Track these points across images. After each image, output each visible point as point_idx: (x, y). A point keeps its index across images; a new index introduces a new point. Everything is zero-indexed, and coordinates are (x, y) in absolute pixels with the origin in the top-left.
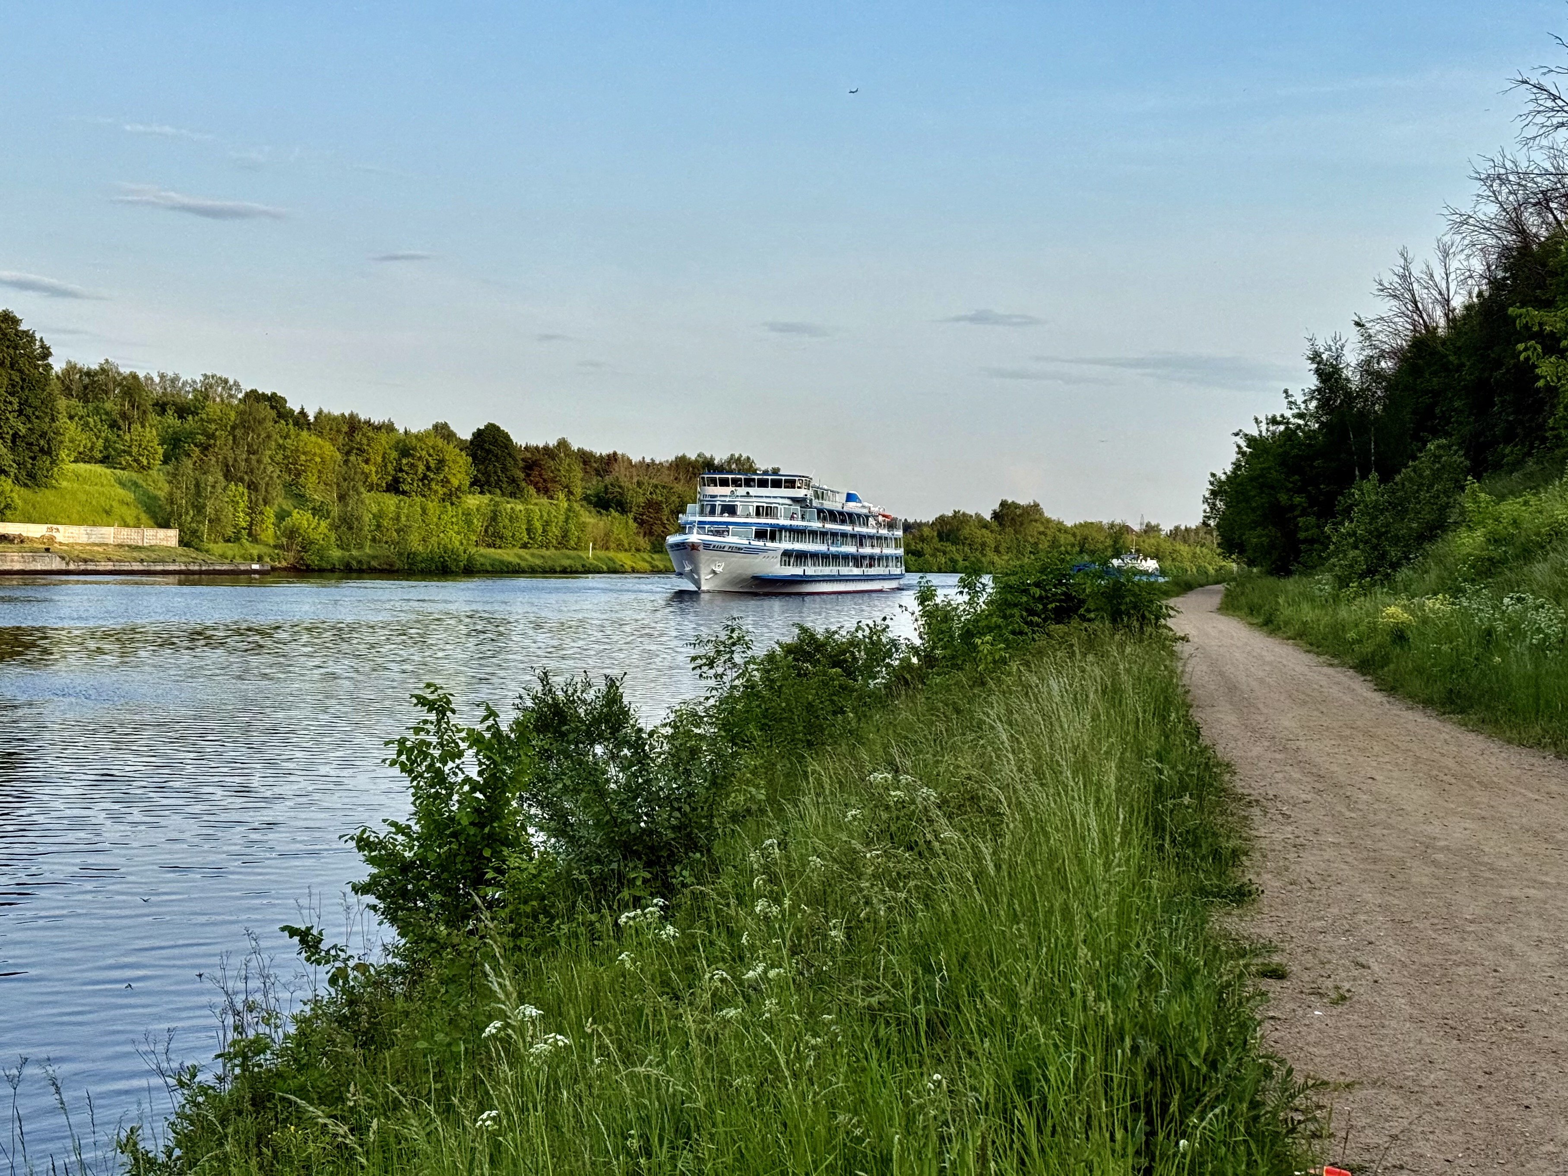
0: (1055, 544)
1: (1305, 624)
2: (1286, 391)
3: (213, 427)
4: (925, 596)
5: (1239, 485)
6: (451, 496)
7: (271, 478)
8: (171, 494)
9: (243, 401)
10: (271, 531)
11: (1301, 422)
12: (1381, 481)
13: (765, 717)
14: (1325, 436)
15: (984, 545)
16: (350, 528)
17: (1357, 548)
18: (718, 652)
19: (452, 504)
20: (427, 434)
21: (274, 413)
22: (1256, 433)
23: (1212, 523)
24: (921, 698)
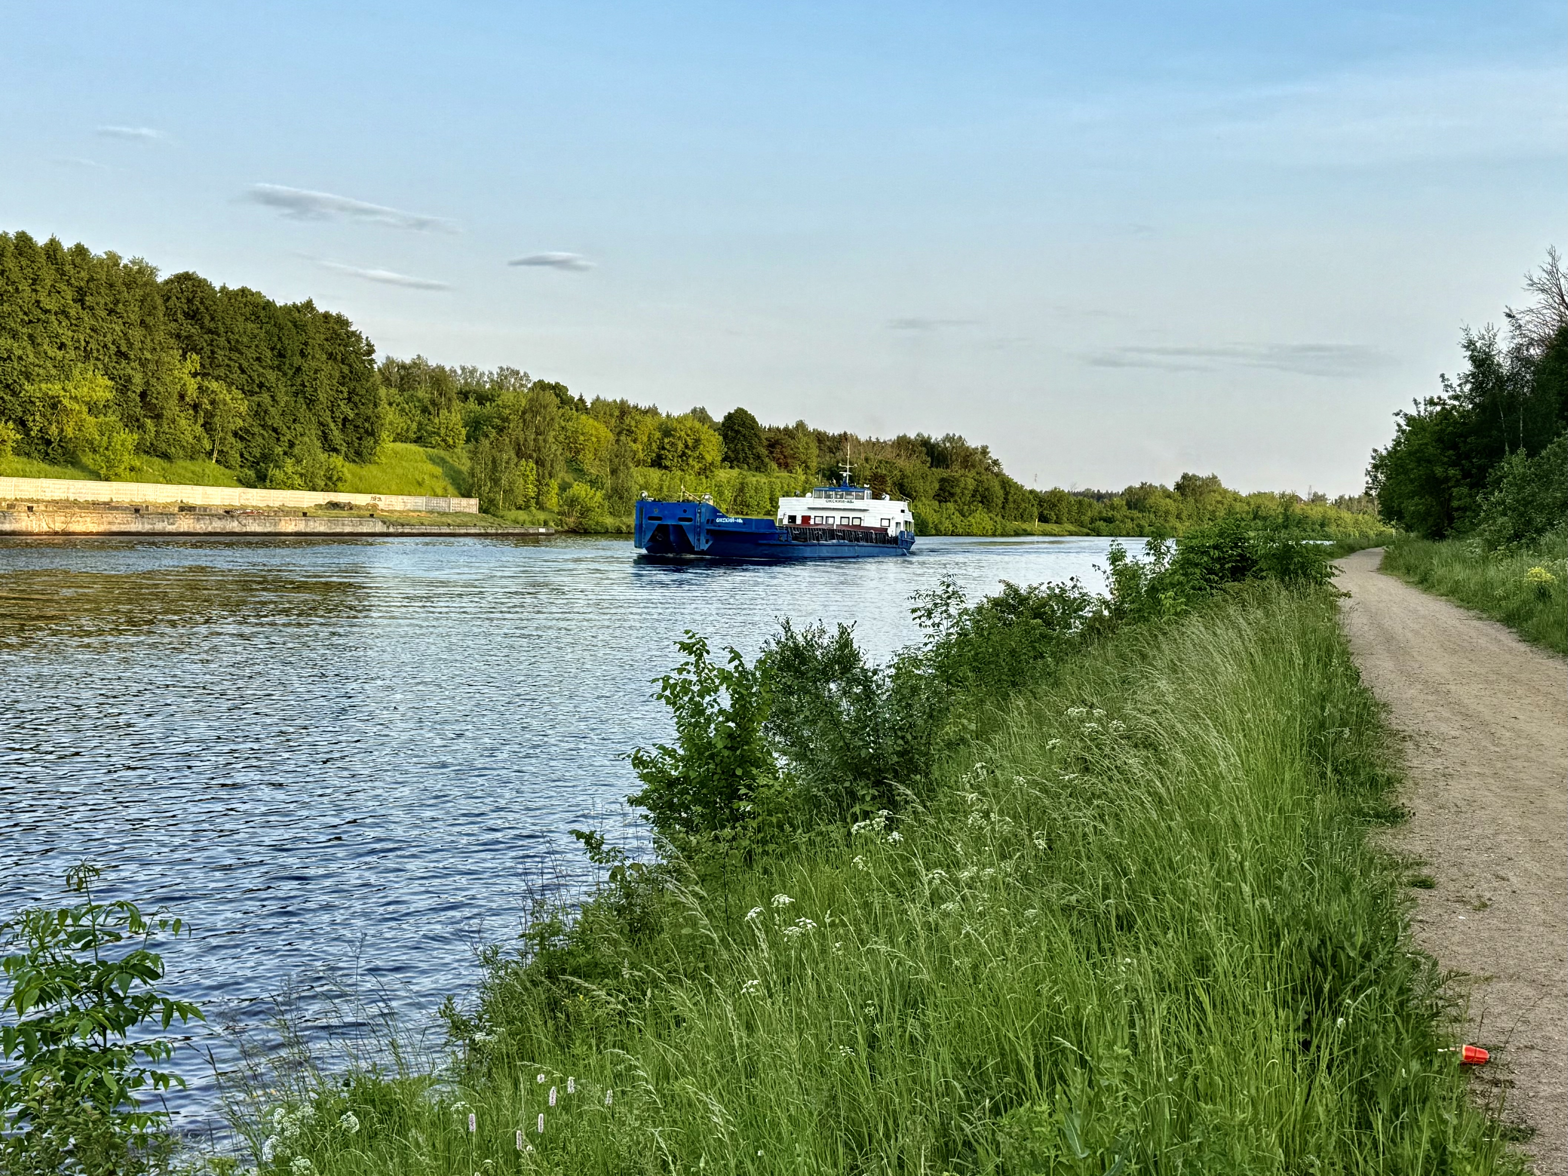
0: (1230, 512)
1: (1457, 582)
2: (1442, 376)
3: (508, 411)
4: (1116, 557)
5: (1399, 459)
6: (706, 471)
7: (555, 455)
8: (472, 469)
9: (532, 389)
10: (555, 500)
11: (1456, 403)
12: (1528, 455)
13: (975, 660)
14: (1477, 415)
15: (1167, 513)
16: (621, 498)
17: (1505, 515)
18: (936, 605)
19: (707, 477)
20: (686, 417)
21: (558, 401)
22: (1415, 414)
23: (1373, 493)
24: (1110, 646)
